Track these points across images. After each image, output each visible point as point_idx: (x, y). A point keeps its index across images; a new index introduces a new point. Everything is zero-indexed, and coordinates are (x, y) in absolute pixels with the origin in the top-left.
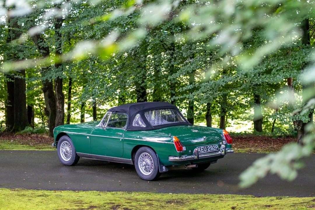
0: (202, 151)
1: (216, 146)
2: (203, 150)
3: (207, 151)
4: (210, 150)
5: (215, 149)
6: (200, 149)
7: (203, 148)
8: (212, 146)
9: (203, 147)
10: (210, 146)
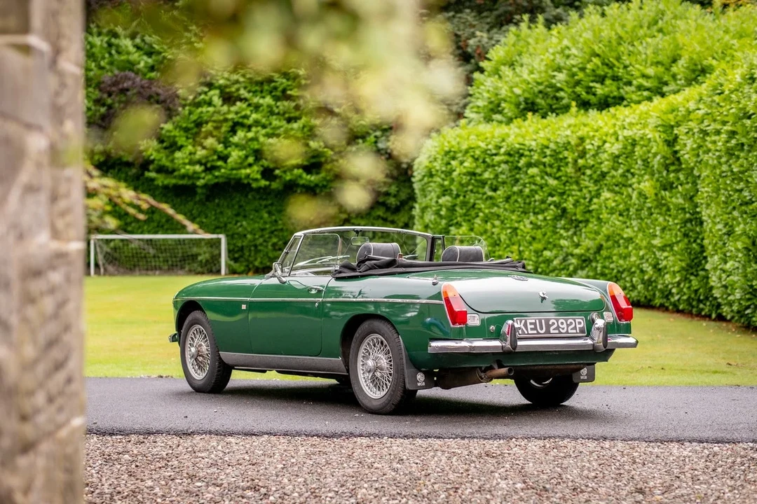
0: (530, 332)
1: (577, 321)
2: (535, 329)
3: (548, 331)
4: (557, 331)
5: (575, 331)
6: (525, 325)
7: (535, 324)
8: (566, 320)
9: (534, 321)
10: (557, 321)
